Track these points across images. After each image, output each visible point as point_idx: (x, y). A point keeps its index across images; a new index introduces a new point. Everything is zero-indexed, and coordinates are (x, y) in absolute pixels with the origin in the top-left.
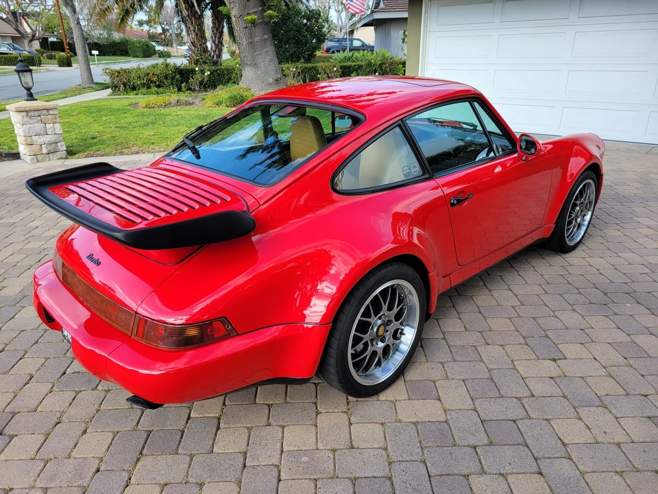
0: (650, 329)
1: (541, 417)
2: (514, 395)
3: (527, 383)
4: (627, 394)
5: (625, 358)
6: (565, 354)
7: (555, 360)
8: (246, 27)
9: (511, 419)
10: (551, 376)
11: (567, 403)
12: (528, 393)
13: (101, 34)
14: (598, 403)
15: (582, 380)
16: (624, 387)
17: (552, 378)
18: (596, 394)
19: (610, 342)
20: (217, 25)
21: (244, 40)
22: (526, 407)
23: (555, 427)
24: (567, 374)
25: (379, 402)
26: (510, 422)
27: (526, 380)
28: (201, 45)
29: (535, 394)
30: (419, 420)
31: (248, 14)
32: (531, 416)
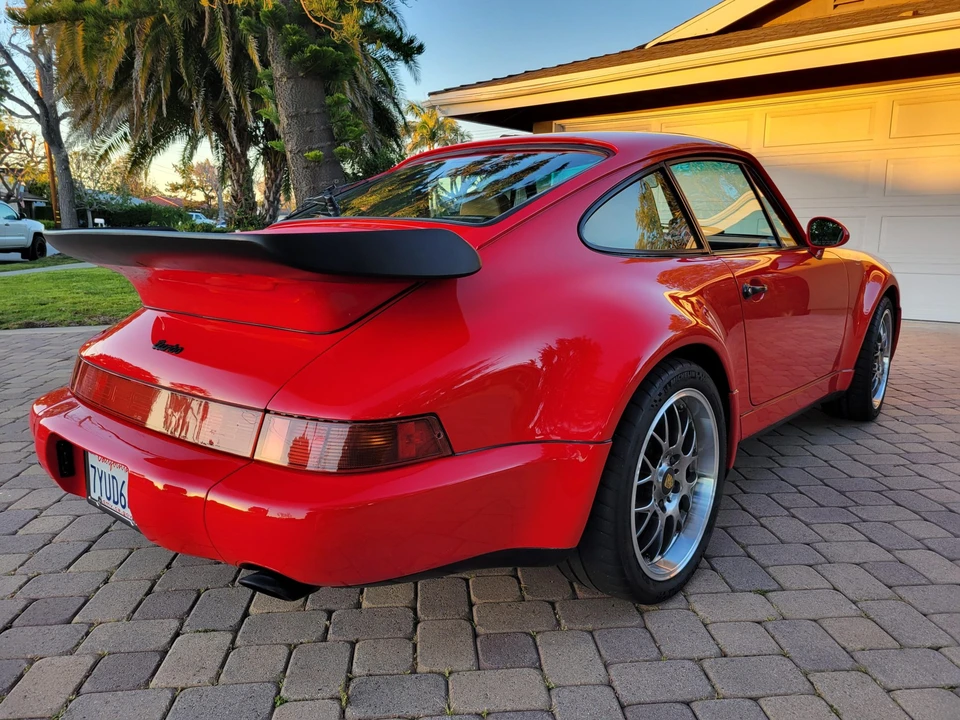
0: (926, 541)
1: (741, 694)
2: (687, 655)
3: (713, 632)
4: (902, 647)
5: (890, 587)
6: (781, 581)
7: (763, 593)
8: (307, 167)
9: (680, 699)
10: (758, 619)
11: (790, 665)
12: (715, 650)
13: (112, 199)
14: (849, 664)
15: (814, 624)
16: (895, 634)
17: (759, 623)
18: (844, 648)
19: (857, 562)
20: (273, 176)
21: (304, 184)
22: (711, 675)
23: (768, 713)
24: (787, 615)
25: (414, 676)
26: (678, 706)
27: (710, 627)
28: (246, 200)
29: (727, 650)
30: (493, 708)
31: (311, 150)
32: (722, 692)
